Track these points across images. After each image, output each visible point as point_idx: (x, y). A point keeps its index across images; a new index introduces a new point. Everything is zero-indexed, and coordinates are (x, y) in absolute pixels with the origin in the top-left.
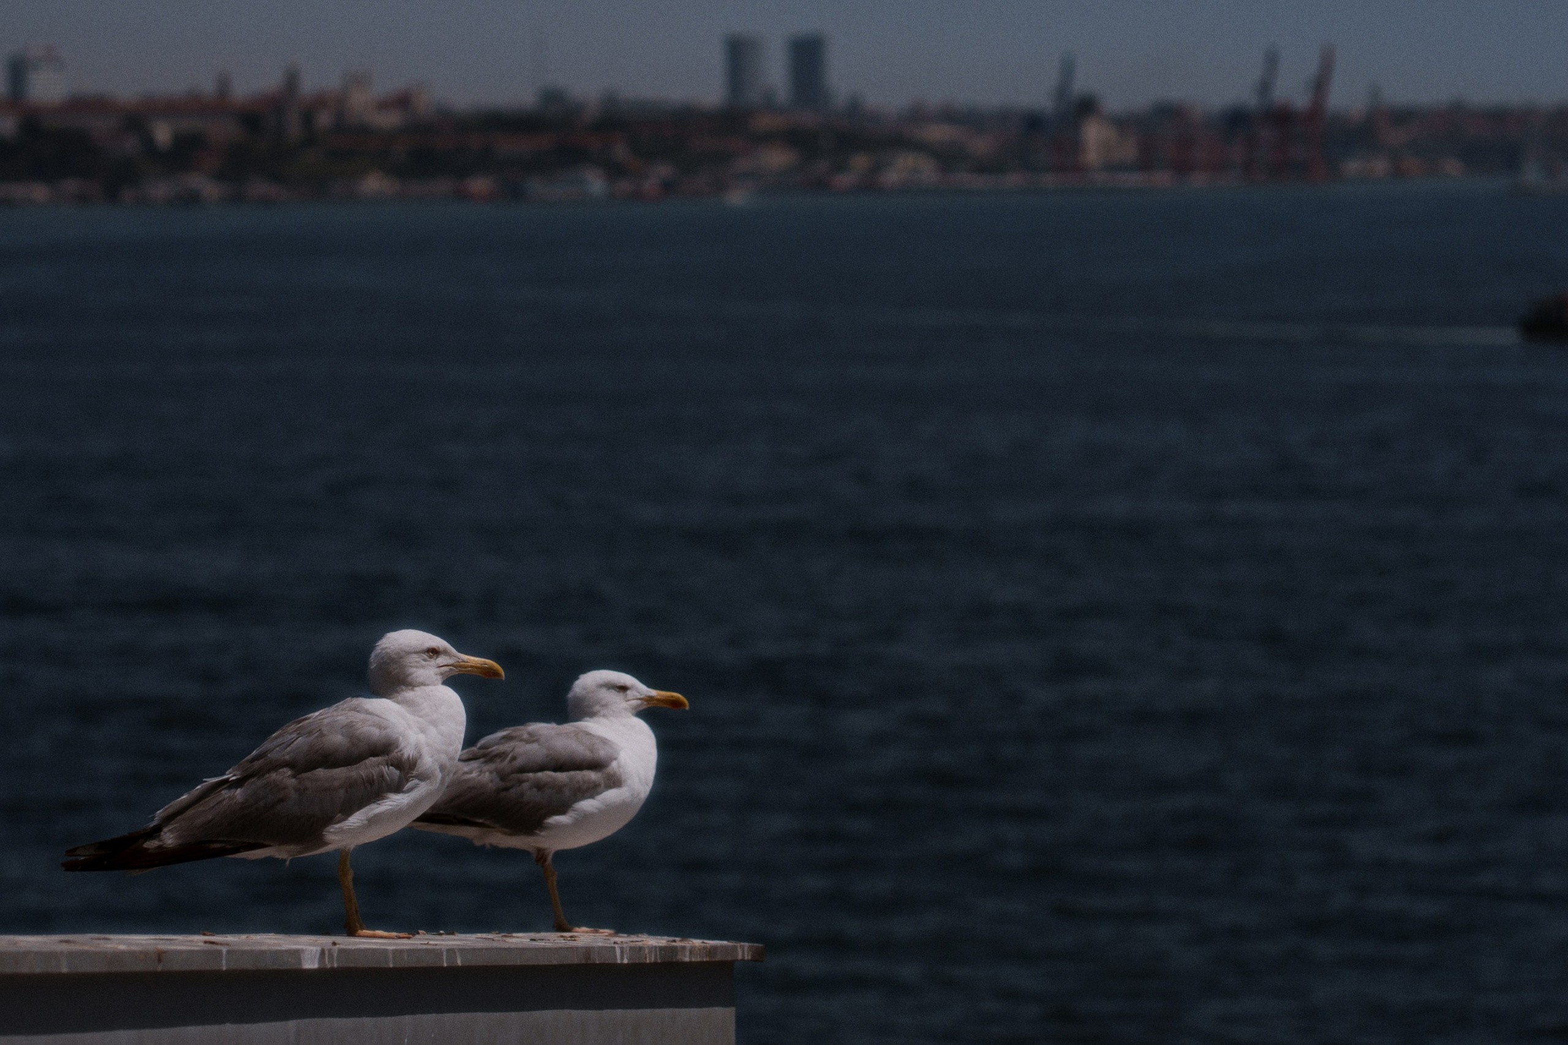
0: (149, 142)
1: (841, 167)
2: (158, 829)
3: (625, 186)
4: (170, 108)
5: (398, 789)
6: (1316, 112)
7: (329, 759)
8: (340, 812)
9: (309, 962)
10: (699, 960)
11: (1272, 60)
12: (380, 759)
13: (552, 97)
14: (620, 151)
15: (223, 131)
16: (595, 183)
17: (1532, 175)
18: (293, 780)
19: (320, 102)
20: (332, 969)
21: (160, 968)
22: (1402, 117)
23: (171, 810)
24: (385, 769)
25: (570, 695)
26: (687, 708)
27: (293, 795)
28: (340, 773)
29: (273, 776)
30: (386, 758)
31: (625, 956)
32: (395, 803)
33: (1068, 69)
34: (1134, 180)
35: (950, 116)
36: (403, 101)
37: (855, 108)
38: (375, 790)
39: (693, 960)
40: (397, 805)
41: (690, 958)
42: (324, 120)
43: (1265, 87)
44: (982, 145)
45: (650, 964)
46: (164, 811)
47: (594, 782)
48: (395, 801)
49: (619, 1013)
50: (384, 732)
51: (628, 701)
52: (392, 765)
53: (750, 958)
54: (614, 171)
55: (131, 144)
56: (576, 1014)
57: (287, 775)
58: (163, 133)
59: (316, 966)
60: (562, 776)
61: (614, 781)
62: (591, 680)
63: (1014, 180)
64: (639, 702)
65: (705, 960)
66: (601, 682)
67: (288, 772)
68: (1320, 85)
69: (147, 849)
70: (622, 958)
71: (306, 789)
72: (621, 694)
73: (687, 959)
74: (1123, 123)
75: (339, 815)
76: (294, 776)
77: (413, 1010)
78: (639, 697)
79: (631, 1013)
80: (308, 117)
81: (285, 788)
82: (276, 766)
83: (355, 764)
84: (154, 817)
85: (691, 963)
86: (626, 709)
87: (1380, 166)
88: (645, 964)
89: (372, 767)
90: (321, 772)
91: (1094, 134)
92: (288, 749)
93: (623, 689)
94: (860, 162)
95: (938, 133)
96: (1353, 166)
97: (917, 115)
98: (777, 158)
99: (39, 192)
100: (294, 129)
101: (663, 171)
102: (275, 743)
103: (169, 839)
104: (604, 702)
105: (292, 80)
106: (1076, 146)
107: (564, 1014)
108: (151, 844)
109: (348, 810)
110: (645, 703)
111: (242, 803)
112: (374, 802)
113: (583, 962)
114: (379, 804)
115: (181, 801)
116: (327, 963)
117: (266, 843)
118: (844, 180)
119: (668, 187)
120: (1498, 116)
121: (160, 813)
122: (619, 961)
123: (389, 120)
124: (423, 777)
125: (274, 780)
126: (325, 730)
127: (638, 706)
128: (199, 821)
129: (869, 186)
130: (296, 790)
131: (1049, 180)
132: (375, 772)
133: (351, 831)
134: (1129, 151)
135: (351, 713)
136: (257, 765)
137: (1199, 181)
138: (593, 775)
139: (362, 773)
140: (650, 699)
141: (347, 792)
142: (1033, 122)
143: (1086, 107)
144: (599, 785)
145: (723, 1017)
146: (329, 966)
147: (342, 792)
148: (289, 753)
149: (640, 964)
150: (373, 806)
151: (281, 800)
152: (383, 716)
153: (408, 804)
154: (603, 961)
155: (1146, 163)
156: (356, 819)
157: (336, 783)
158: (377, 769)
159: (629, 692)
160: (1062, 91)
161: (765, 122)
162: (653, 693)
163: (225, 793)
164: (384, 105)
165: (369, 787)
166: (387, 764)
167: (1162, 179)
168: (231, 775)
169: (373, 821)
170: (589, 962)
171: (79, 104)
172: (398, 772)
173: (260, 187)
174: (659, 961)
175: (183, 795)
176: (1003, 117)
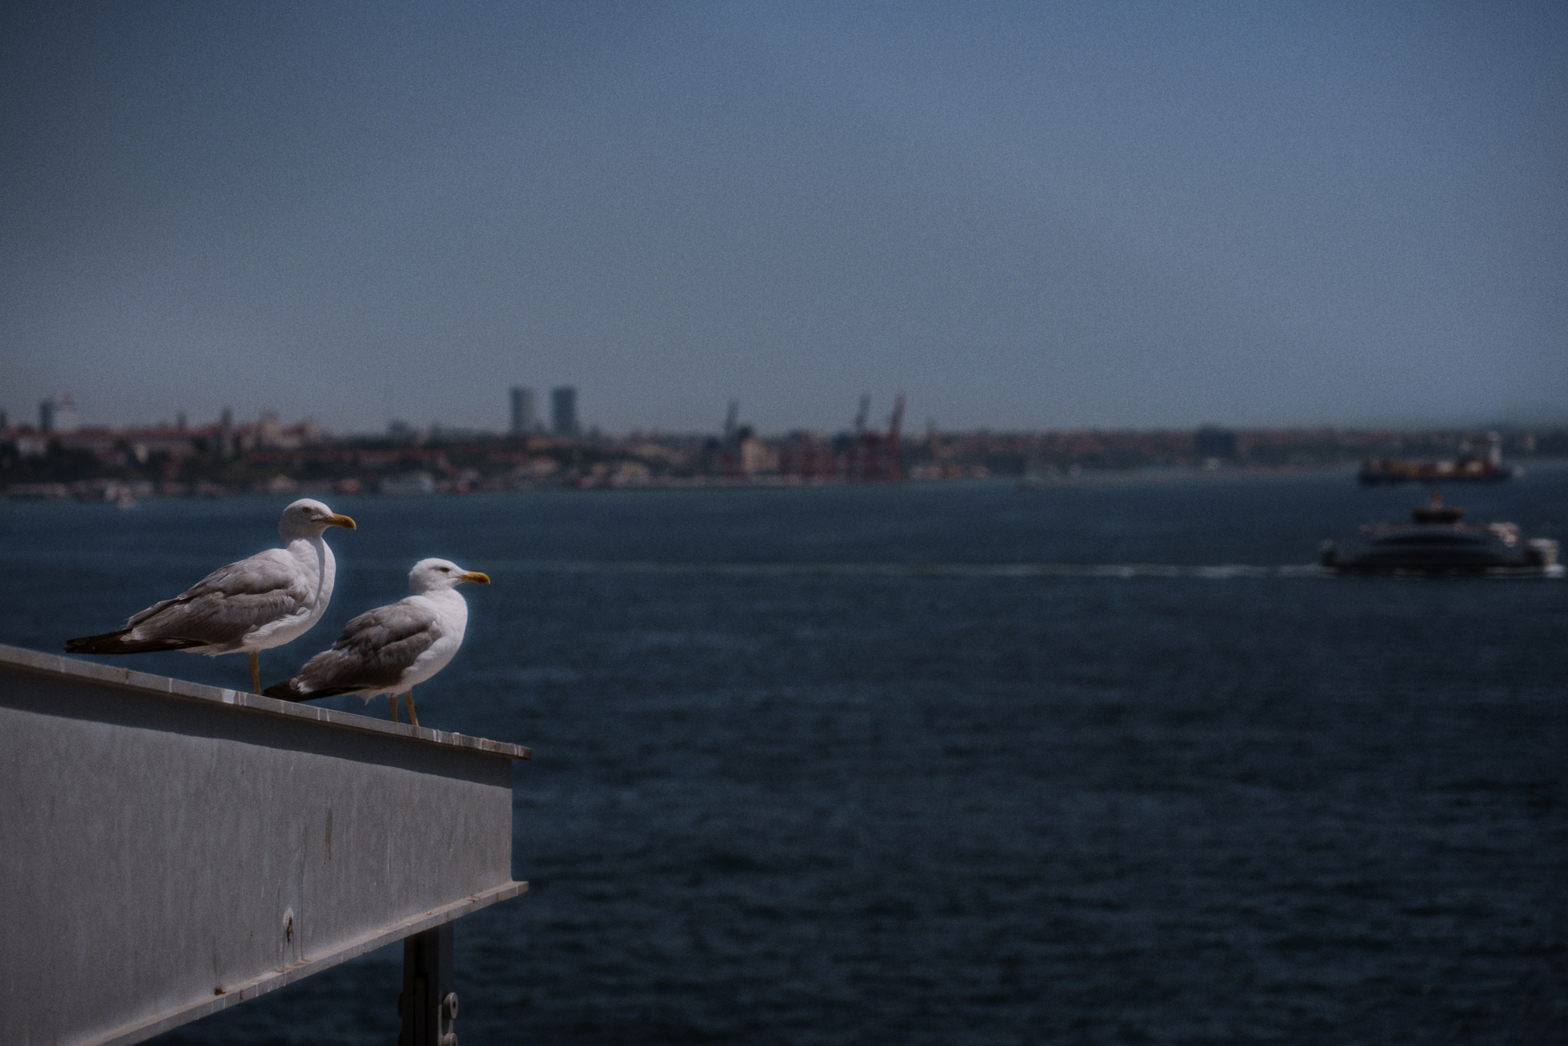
0: (132, 457)
1: (586, 473)
2: (129, 630)
3: (446, 485)
4: (147, 435)
5: (293, 612)
6: (893, 436)
7: (248, 589)
8: (254, 624)
9: (228, 698)
10: (488, 749)
11: (865, 403)
12: (282, 591)
13: (398, 427)
14: (442, 462)
15: (180, 450)
16: (426, 483)
17: (1033, 477)
18: (224, 600)
19: (245, 430)
20: (243, 706)
21: (127, 682)
22: (948, 440)
23: (139, 618)
24: (285, 598)
25: (411, 574)
26: (489, 582)
27: (224, 611)
28: (256, 598)
29: (211, 597)
30: (286, 591)
31: (439, 737)
32: (290, 621)
33: (733, 409)
34: (775, 481)
35: (657, 439)
36: (299, 430)
37: (595, 434)
38: (277, 612)
39: (485, 749)
40: (292, 623)
41: (483, 747)
42: (248, 442)
43: (860, 420)
44: (677, 458)
45: (456, 746)
46: (135, 617)
47: (425, 640)
48: (289, 620)
49: (435, 777)
50: (285, 574)
51: (450, 578)
52: (290, 595)
53: (522, 755)
54: (439, 475)
55: (120, 460)
56: (407, 774)
57: (220, 597)
58: (141, 452)
59: (232, 702)
60: (404, 643)
61: (437, 635)
62: (425, 565)
63: (698, 481)
64: (456, 579)
65: (492, 750)
66: (432, 566)
67: (221, 595)
68: (896, 418)
69: (122, 642)
70: (437, 739)
71: (232, 606)
72: (444, 573)
73: (480, 748)
74: (770, 444)
75: (254, 626)
76: (225, 598)
77: (298, 749)
78: (457, 575)
79: (444, 780)
80: (237, 441)
81: (218, 605)
82: (214, 590)
83: (266, 592)
84: (128, 621)
85: (483, 750)
86: (448, 584)
87: (934, 471)
88: (452, 745)
89: (276, 596)
90: (242, 597)
91: (751, 451)
92: (222, 580)
93: (445, 570)
94: (599, 469)
95: (649, 451)
96: (918, 472)
97: (636, 439)
98: (544, 467)
99: (61, 490)
100: (228, 448)
101: (471, 475)
102: (213, 577)
103: (137, 635)
104: (433, 579)
105: (227, 416)
106: (738, 458)
107: (399, 771)
108: (125, 638)
109: (261, 621)
110: (461, 580)
111: (189, 613)
112: (277, 619)
113: (412, 736)
114: (281, 621)
115: (146, 612)
116: (239, 701)
117: (205, 641)
118: (589, 481)
119: (473, 486)
120: (1010, 439)
121: (132, 619)
122: (435, 740)
123: (291, 443)
124: (310, 606)
125: (211, 600)
126: (246, 570)
127: (456, 582)
128: (158, 624)
129: (605, 485)
130: (226, 606)
131: (722, 482)
132: (278, 599)
133: (261, 637)
134: (773, 462)
135: (263, 561)
136: (199, 590)
137: (817, 482)
138: (423, 636)
139: (270, 599)
140: (464, 577)
141: (259, 610)
142: (711, 444)
143: (745, 434)
144: (429, 641)
145: (503, 795)
146: (241, 704)
147: (256, 611)
148: (222, 583)
149: (449, 745)
150: (276, 622)
151: (216, 612)
152: (284, 563)
153: (299, 623)
154: (424, 738)
155: (784, 468)
156: (265, 630)
157: (253, 604)
158: (280, 597)
159: (449, 573)
160: (729, 423)
161: (536, 444)
162: (467, 573)
163: (177, 607)
164: (288, 433)
165: (274, 609)
166: (287, 595)
167: (795, 480)
168: (180, 598)
169: (276, 632)
170: (415, 736)
171: (87, 433)
172: (293, 601)
173: (204, 486)
174: (462, 745)
175: (148, 608)
176: (691, 440)
